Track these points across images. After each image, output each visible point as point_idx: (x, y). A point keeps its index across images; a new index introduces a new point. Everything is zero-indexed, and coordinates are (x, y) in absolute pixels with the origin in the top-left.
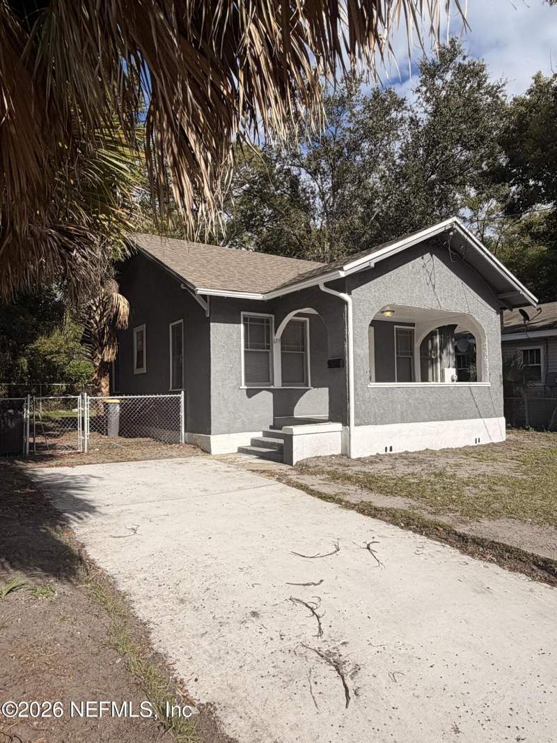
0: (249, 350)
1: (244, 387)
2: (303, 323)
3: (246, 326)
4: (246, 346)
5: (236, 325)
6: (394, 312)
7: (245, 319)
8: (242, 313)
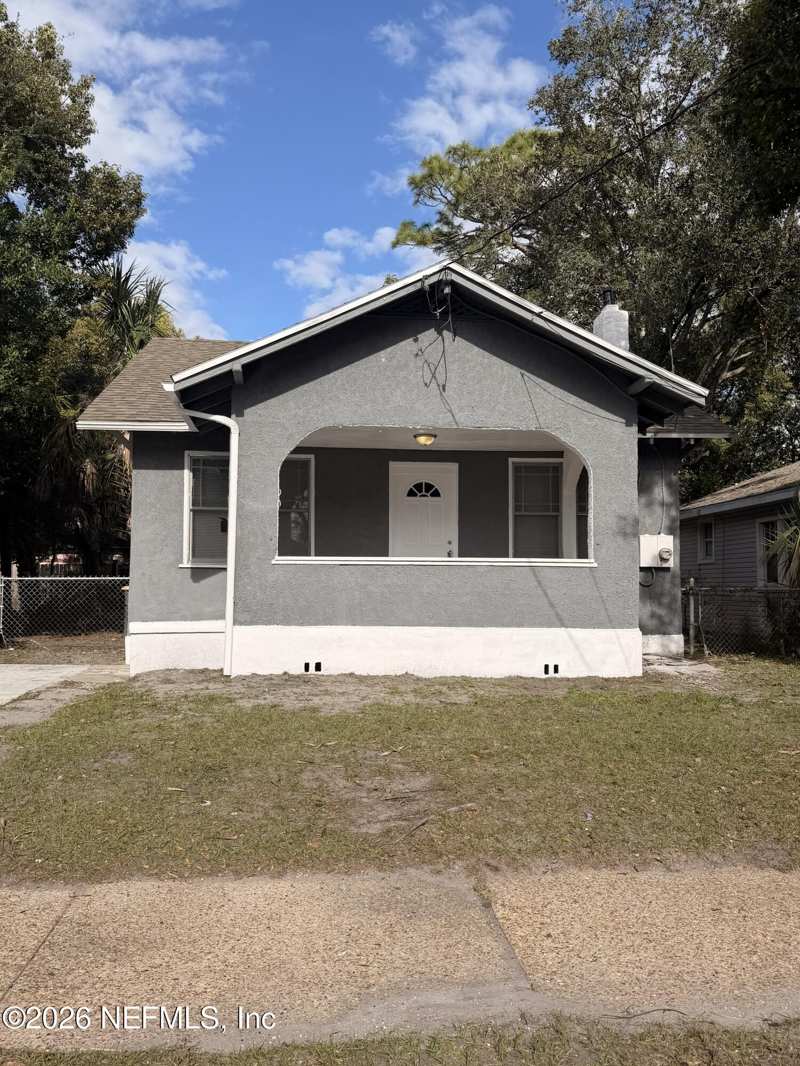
0: (200, 508)
1: (186, 563)
2: (306, 463)
3: (194, 471)
4: (195, 503)
5: (176, 472)
6: (435, 436)
7: (195, 462)
8: (187, 453)
